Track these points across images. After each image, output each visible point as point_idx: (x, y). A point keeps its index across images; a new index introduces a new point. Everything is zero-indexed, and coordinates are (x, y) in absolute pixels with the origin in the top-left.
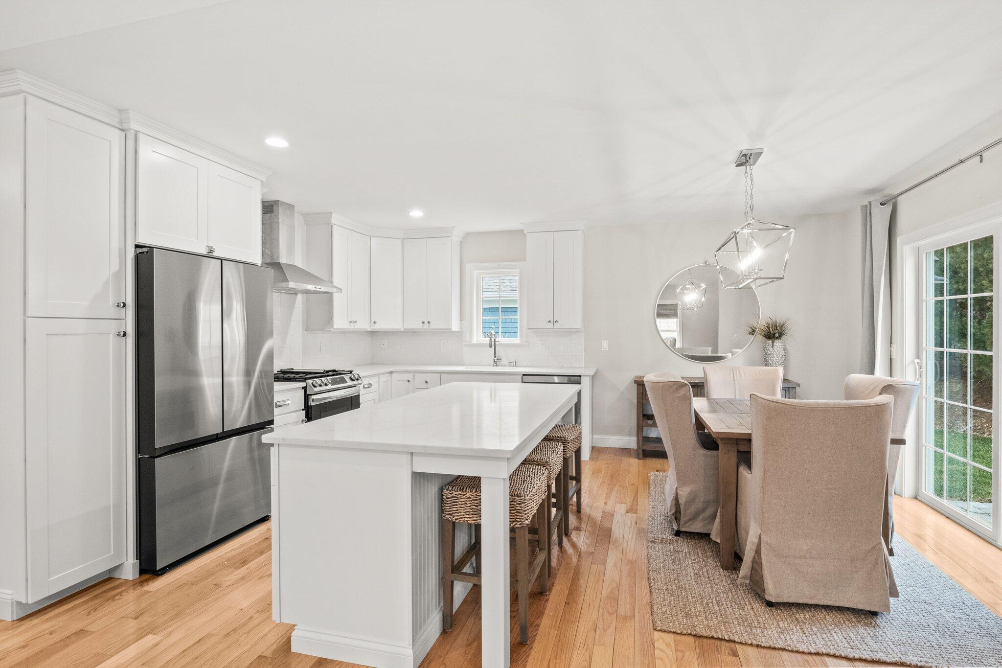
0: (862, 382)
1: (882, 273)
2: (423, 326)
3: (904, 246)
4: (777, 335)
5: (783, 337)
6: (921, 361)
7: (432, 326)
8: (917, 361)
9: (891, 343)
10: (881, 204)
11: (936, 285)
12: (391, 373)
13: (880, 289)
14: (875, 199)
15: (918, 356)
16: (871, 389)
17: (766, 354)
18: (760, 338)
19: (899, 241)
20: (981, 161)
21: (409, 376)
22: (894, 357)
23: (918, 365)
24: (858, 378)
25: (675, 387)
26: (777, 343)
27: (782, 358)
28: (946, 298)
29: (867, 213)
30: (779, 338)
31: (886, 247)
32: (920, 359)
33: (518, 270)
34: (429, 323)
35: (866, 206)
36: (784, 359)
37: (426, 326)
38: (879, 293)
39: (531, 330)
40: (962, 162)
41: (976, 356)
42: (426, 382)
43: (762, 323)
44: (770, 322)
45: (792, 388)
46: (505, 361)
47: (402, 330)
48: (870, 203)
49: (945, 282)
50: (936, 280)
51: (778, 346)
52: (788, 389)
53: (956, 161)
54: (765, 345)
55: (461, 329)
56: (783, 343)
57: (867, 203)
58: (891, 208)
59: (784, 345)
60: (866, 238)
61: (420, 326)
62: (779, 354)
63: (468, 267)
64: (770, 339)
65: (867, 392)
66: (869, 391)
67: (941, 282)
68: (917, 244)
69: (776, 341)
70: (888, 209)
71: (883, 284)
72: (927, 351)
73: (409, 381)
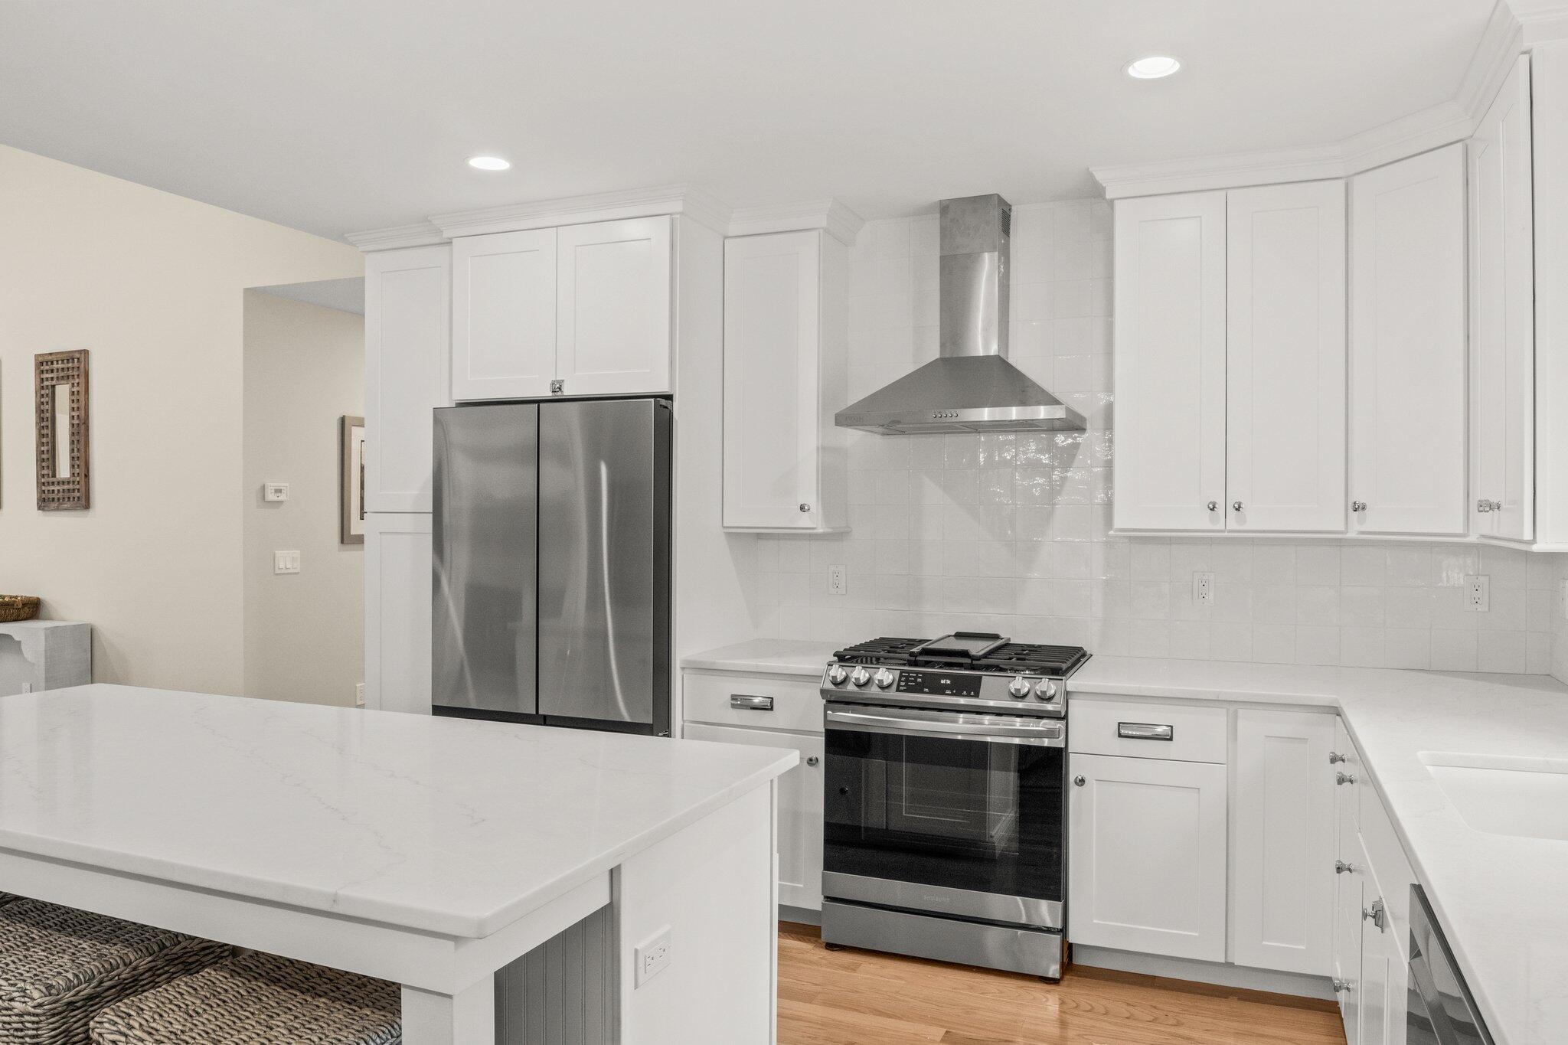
12: (1336, 711)
73: (1335, 759)
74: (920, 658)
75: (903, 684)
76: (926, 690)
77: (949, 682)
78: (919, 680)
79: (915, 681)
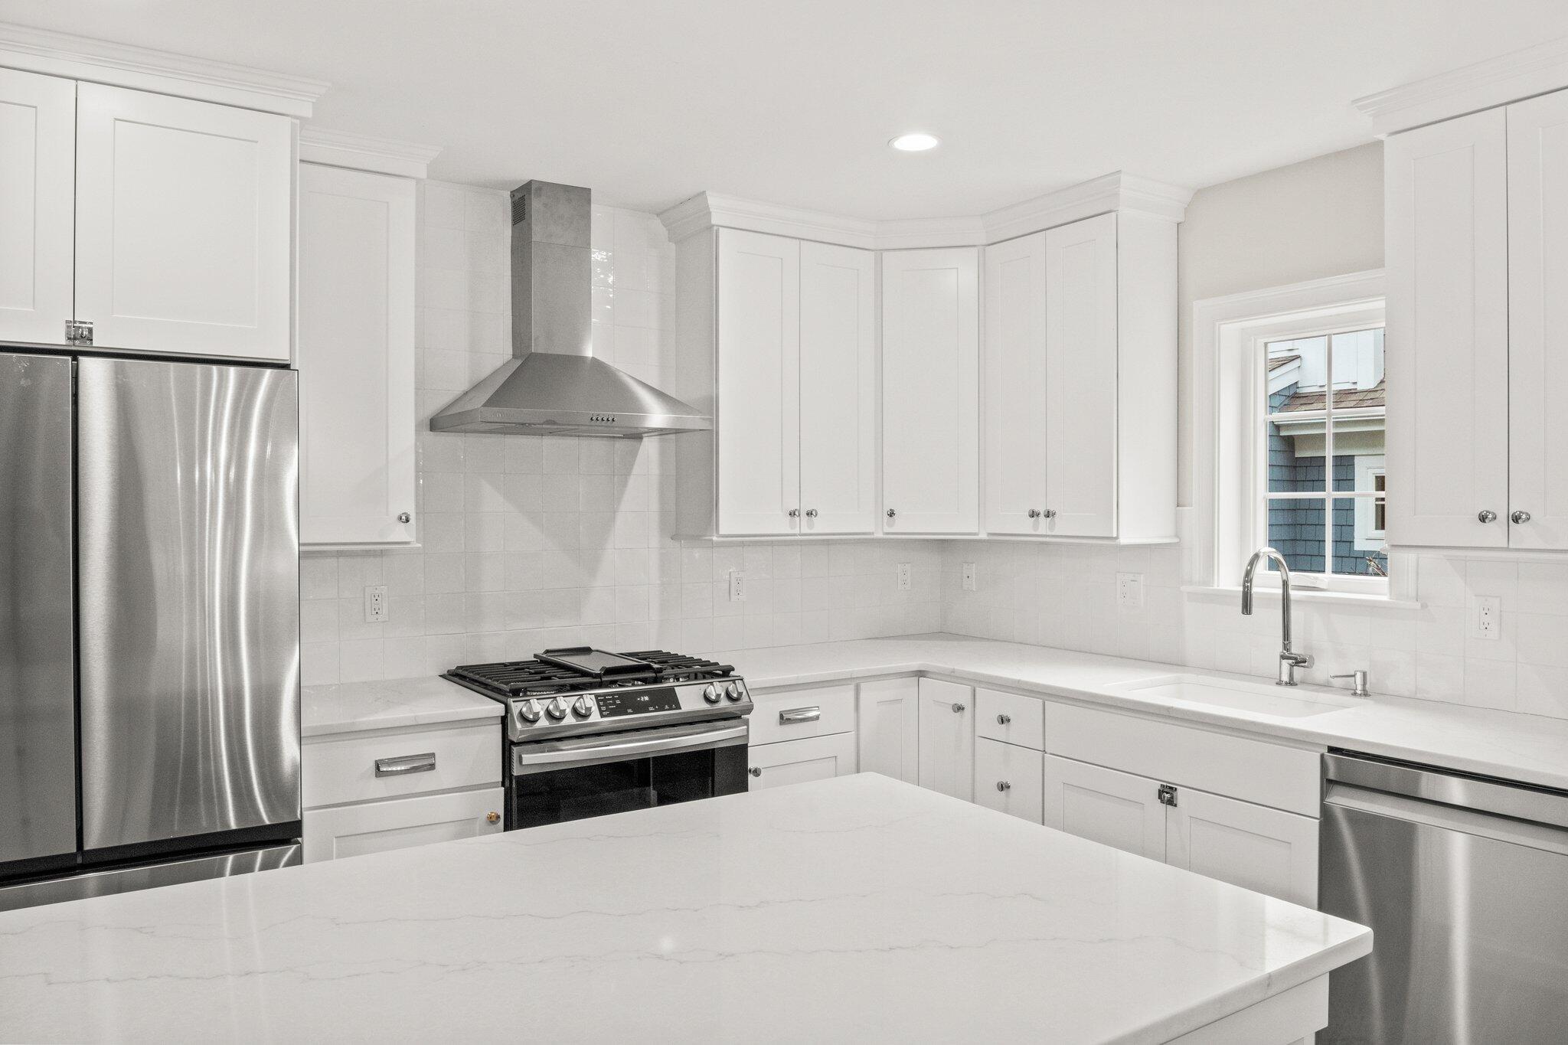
2: (1036, 526)
7: (1063, 526)
12: (920, 674)
21: (963, 696)
33: (1380, 304)
34: (1048, 515)
37: (1043, 526)
39: (1437, 551)
42: (1003, 720)
47: (983, 536)
55: (1177, 536)
61: (1026, 526)
73: (959, 709)
74: (605, 679)
75: (604, 708)
76: (630, 711)
77: (647, 698)
78: (618, 702)
79: (614, 703)
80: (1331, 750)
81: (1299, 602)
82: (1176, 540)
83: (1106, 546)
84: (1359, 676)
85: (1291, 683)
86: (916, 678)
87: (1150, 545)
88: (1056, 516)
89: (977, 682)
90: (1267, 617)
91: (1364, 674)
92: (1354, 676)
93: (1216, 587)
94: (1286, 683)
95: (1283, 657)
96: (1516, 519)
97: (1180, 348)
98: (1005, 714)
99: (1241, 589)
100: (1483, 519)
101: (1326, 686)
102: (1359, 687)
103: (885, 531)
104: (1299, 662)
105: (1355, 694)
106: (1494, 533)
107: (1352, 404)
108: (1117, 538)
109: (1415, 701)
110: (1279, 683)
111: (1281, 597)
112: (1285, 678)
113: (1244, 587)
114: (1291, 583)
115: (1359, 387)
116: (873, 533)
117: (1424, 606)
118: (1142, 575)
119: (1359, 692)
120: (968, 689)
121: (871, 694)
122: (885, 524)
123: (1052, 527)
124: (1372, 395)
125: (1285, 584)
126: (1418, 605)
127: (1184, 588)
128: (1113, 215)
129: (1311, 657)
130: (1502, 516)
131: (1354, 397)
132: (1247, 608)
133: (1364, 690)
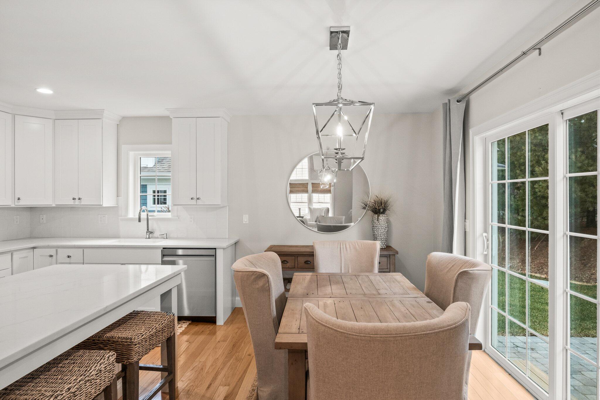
0: (442, 261)
1: (458, 160)
2: (74, 202)
3: (475, 137)
4: (382, 210)
5: (387, 212)
6: (488, 235)
7: (83, 202)
8: (485, 234)
9: (465, 219)
10: (458, 101)
11: (498, 170)
12: (34, 248)
13: (457, 173)
14: (454, 98)
15: (486, 231)
16: (449, 268)
17: (373, 226)
18: (370, 213)
19: (471, 132)
20: (540, 54)
21: (53, 252)
22: (467, 230)
23: (486, 238)
24: (438, 255)
25: (253, 277)
26: (382, 218)
27: (385, 229)
28: (507, 181)
29: (447, 109)
30: (383, 213)
31: (461, 137)
32: (487, 233)
34: (79, 199)
35: (446, 103)
36: (387, 230)
37: (77, 202)
38: (456, 176)
39: (182, 206)
40: (524, 53)
41: (532, 233)
42: (69, 257)
43: (371, 200)
44: (377, 199)
45: (392, 255)
46: (157, 234)
47: (54, 205)
48: (449, 101)
49: (506, 168)
50: (498, 166)
51: (383, 220)
52: (389, 256)
53: (519, 53)
54: (373, 219)
55: (117, 204)
56: (386, 217)
57: (447, 101)
58: (465, 104)
59: (387, 219)
60: (447, 131)
61: (71, 202)
62: (383, 227)
63: (124, 148)
64: (376, 214)
65: (446, 271)
66: (447, 269)
67: (503, 168)
68: (484, 135)
69: (381, 215)
70: (463, 105)
71: (459, 167)
72: (492, 226)
73: (51, 256)
80: (164, 248)
81: (150, 219)
82: (117, 206)
83: (99, 208)
84: (165, 235)
85: (149, 238)
86: (32, 250)
87: (109, 207)
88: (82, 200)
89: (57, 247)
90: (144, 223)
91: (166, 234)
92: (164, 234)
93: (128, 217)
94: (148, 238)
95: (147, 232)
96: (198, 199)
97: (118, 155)
98: (69, 255)
99: (138, 217)
100: (192, 199)
101: (157, 238)
102: (165, 237)
103: (16, 204)
104: (151, 233)
105: (164, 238)
106: (194, 202)
107: (147, 171)
108: (102, 205)
109: (177, 238)
110: (146, 238)
111: (146, 218)
112: (148, 237)
113: (139, 216)
114: (149, 215)
115: (148, 166)
116: (10, 205)
117: (179, 218)
118: (107, 215)
119: (165, 238)
120: (54, 250)
121: (16, 256)
122: (16, 202)
123: (80, 202)
124: (152, 169)
125: (147, 215)
126: (177, 218)
127: (120, 218)
128: (101, 120)
129: (154, 231)
130: (195, 198)
131: (147, 169)
132: (140, 221)
133: (166, 237)
